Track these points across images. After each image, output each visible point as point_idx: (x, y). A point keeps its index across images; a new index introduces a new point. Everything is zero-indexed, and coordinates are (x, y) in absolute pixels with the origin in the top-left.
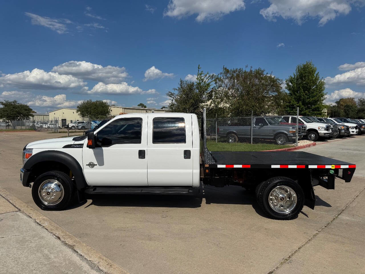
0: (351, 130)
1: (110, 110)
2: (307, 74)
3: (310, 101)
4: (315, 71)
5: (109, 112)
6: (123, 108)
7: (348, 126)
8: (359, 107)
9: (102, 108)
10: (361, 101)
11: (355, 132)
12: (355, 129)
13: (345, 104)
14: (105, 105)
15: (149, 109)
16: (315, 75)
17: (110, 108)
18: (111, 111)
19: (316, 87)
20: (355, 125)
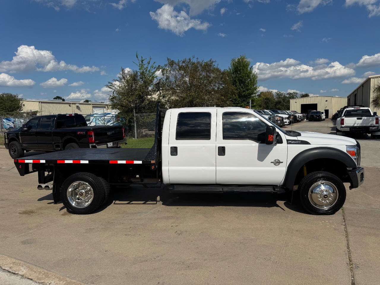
0: (285, 121)
1: (21, 104)
2: (241, 68)
3: (246, 94)
4: (249, 65)
5: (21, 107)
6: (39, 102)
7: (282, 117)
8: (276, 100)
9: (10, 102)
10: (278, 94)
11: (287, 122)
12: (287, 119)
13: (265, 97)
14: (15, 99)
15: (72, 103)
16: (249, 69)
17: (21, 102)
18: (24, 105)
19: (251, 81)
20: (287, 116)
